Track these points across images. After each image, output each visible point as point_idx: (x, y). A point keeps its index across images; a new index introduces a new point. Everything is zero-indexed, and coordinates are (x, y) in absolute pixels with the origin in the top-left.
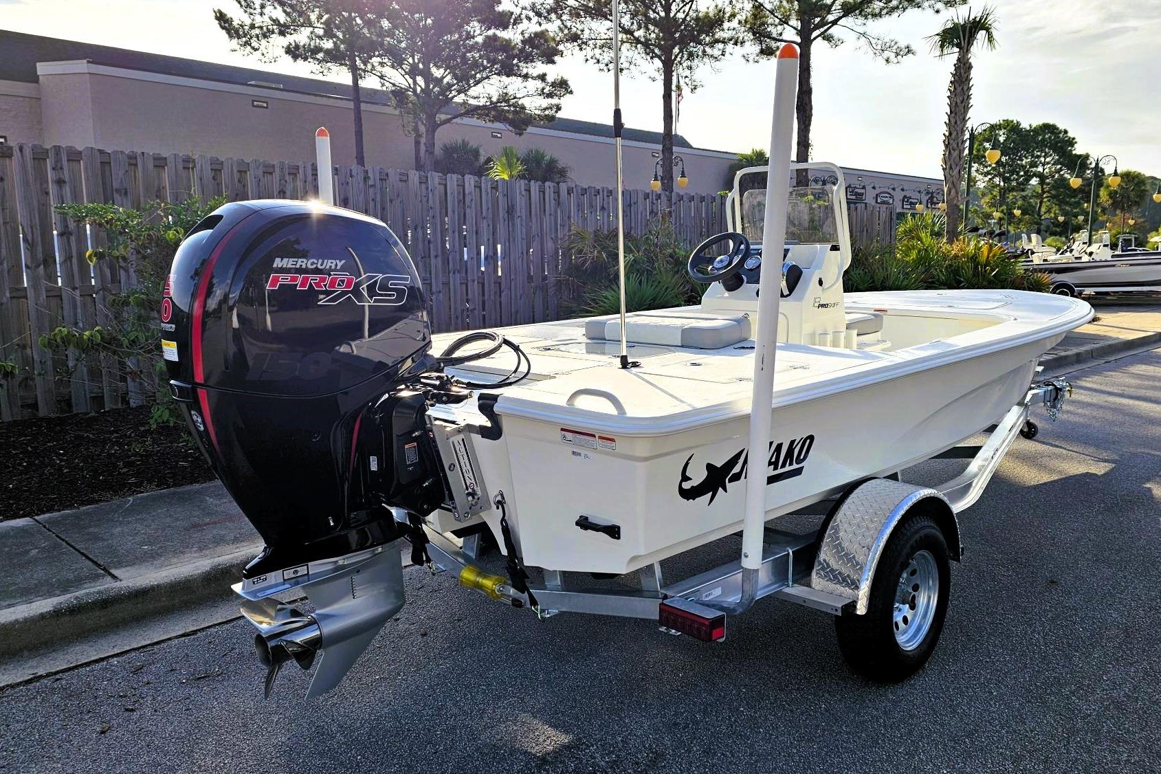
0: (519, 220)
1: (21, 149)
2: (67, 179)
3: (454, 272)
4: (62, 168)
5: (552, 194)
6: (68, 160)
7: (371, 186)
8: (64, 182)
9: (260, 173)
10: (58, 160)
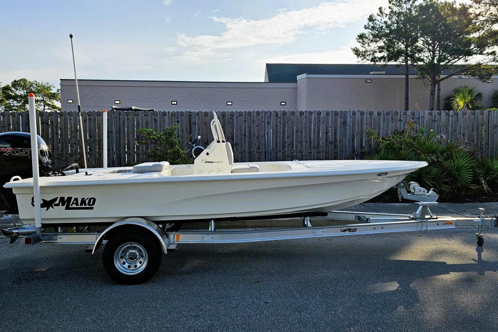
0: (348, 127)
1: (168, 113)
2: (180, 120)
3: (314, 148)
4: (179, 118)
5: (368, 115)
6: (180, 115)
7: (279, 117)
8: (179, 121)
9: (238, 115)
10: (178, 115)
